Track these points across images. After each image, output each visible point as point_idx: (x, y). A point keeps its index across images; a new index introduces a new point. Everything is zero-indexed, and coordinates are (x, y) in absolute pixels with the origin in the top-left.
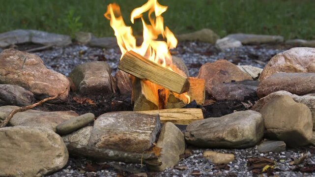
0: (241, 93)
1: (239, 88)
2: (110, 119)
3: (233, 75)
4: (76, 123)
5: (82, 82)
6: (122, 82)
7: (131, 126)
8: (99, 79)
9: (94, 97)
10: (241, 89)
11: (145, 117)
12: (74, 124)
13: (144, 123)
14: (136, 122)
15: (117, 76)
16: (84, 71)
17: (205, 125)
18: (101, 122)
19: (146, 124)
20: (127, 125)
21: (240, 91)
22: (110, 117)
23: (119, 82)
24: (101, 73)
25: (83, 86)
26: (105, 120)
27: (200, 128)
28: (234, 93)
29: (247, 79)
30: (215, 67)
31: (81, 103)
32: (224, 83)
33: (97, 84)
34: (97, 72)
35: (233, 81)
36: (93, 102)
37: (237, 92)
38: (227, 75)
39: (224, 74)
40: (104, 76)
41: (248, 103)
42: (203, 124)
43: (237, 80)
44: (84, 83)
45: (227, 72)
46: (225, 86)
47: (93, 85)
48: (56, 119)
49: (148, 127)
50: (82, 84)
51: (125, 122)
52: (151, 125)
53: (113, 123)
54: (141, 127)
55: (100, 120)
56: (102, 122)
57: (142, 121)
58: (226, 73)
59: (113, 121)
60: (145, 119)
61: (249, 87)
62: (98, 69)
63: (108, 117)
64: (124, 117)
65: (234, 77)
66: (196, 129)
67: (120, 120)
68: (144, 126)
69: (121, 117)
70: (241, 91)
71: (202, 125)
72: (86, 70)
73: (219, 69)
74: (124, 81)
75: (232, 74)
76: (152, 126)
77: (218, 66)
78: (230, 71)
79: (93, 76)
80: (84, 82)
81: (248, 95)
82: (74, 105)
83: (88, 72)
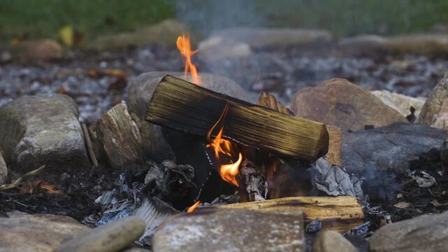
0: (398, 153)
1: (393, 143)
2: (192, 229)
3: (366, 114)
4: (109, 242)
5: (22, 143)
6: (114, 140)
7: (246, 243)
8: (62, 135)
9: (53, 176)
10: (397, 145)
11: (274, 221)
12: (104, 244)
13: (274, 236)
14: (254, 235)
15: (101, 126)
16: (23, 118)
17: (419, 234)
18: (169, 237)
19: (280, 237)
20: (235, 242)
21: (395, 149)
22: (191, 224)
23: (106, 139)
24: (63, 120)
25: (27, 152)
26: (181, 233)
27: (408, 242)
28: (383, 154)
29: (396, 120)
30: (325, 96)
31: (31, 191)
32: (350, 131)
33: (59, 145)
34: (53, 118)
35: (369, 128)
36: (56, 189)
37: (389, 152)
38: (353, 113)
39: (346, 112)
40: (71, 126)
41: (422, 176)
42: (414, 231)
43: (377, 124)
44: (28, 146)
45: (353, 108)
46: (355, 139)
47: (51, 148)
48: (44, 234)
49: (286, 245)
50: (23, 148)
51: (229, 234)
52: (292, 239)
53: (201, 238)
54: (270, 245)
55: (168, 233)
56: (174, 238)
57: (269, 232)
58: (350, 110)
59: (200, 234)
60: (274, 226)
61: (412, 139)
62: (55, 113)
63: (184, 223)
64: (223, 222)
65: (368, 117)
66: (399, 246)
67: (215, 231)
68: (277, 244)
69: (216, 222)
70: (399, 148)
71: (410, 233)
72: (27, 115)
73: (333, 99)
74: (118, 138)
75: (362, 111)
76: (295, 242)
77: (331, 93)
78: (359, 105)
79: (46, 128)
80: (27, 142)
81: (417, 158)
82: (19, 198)
83: (32, 119)
